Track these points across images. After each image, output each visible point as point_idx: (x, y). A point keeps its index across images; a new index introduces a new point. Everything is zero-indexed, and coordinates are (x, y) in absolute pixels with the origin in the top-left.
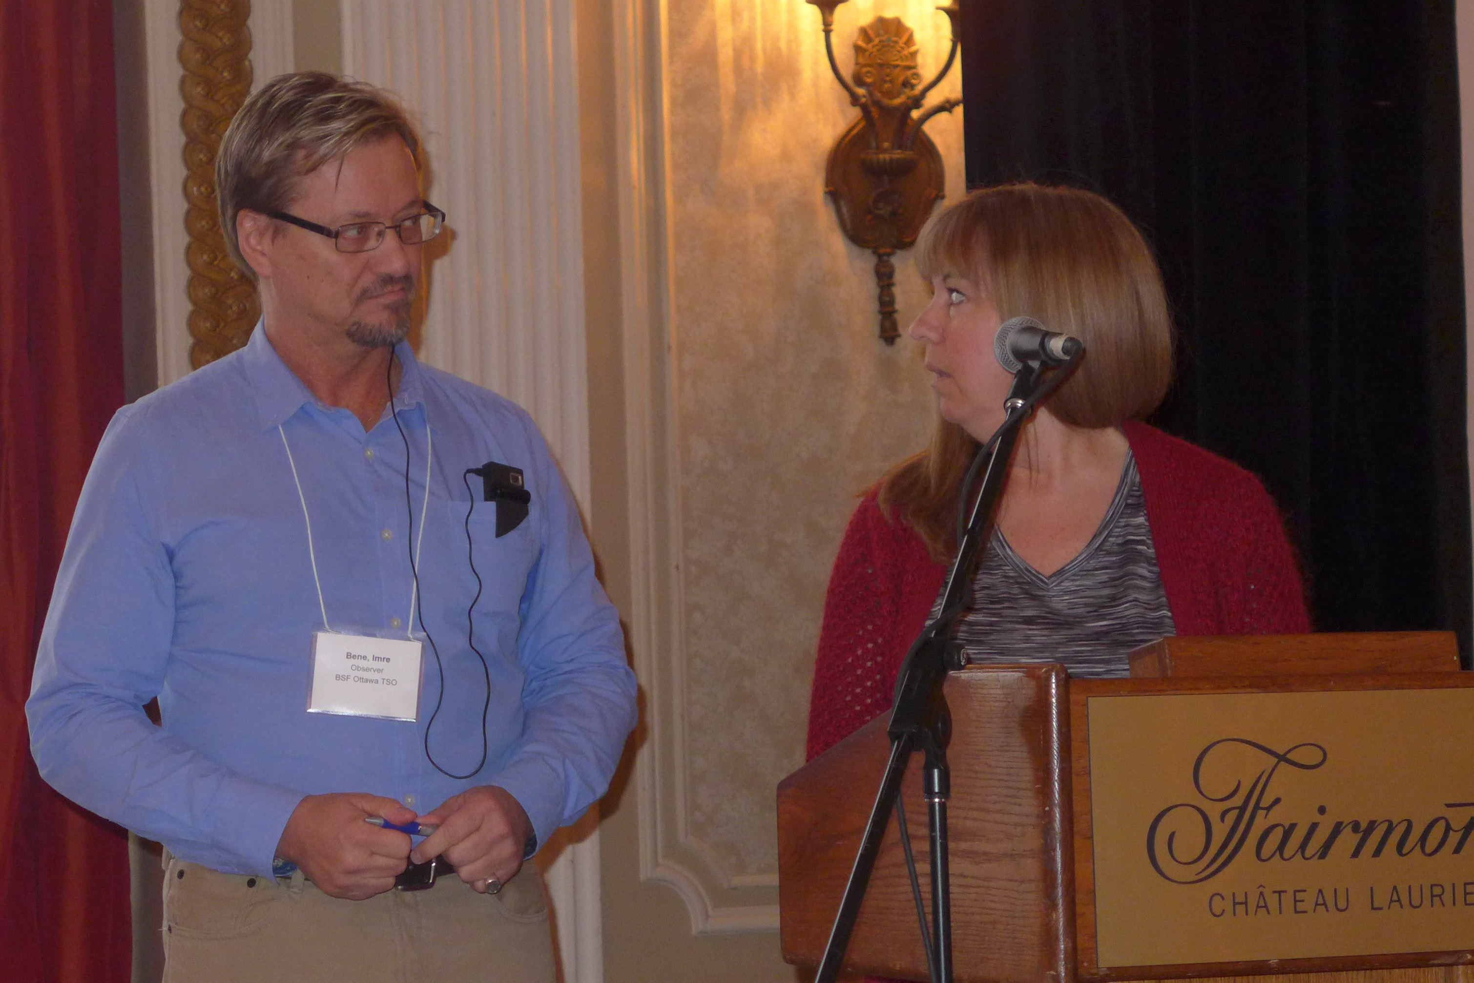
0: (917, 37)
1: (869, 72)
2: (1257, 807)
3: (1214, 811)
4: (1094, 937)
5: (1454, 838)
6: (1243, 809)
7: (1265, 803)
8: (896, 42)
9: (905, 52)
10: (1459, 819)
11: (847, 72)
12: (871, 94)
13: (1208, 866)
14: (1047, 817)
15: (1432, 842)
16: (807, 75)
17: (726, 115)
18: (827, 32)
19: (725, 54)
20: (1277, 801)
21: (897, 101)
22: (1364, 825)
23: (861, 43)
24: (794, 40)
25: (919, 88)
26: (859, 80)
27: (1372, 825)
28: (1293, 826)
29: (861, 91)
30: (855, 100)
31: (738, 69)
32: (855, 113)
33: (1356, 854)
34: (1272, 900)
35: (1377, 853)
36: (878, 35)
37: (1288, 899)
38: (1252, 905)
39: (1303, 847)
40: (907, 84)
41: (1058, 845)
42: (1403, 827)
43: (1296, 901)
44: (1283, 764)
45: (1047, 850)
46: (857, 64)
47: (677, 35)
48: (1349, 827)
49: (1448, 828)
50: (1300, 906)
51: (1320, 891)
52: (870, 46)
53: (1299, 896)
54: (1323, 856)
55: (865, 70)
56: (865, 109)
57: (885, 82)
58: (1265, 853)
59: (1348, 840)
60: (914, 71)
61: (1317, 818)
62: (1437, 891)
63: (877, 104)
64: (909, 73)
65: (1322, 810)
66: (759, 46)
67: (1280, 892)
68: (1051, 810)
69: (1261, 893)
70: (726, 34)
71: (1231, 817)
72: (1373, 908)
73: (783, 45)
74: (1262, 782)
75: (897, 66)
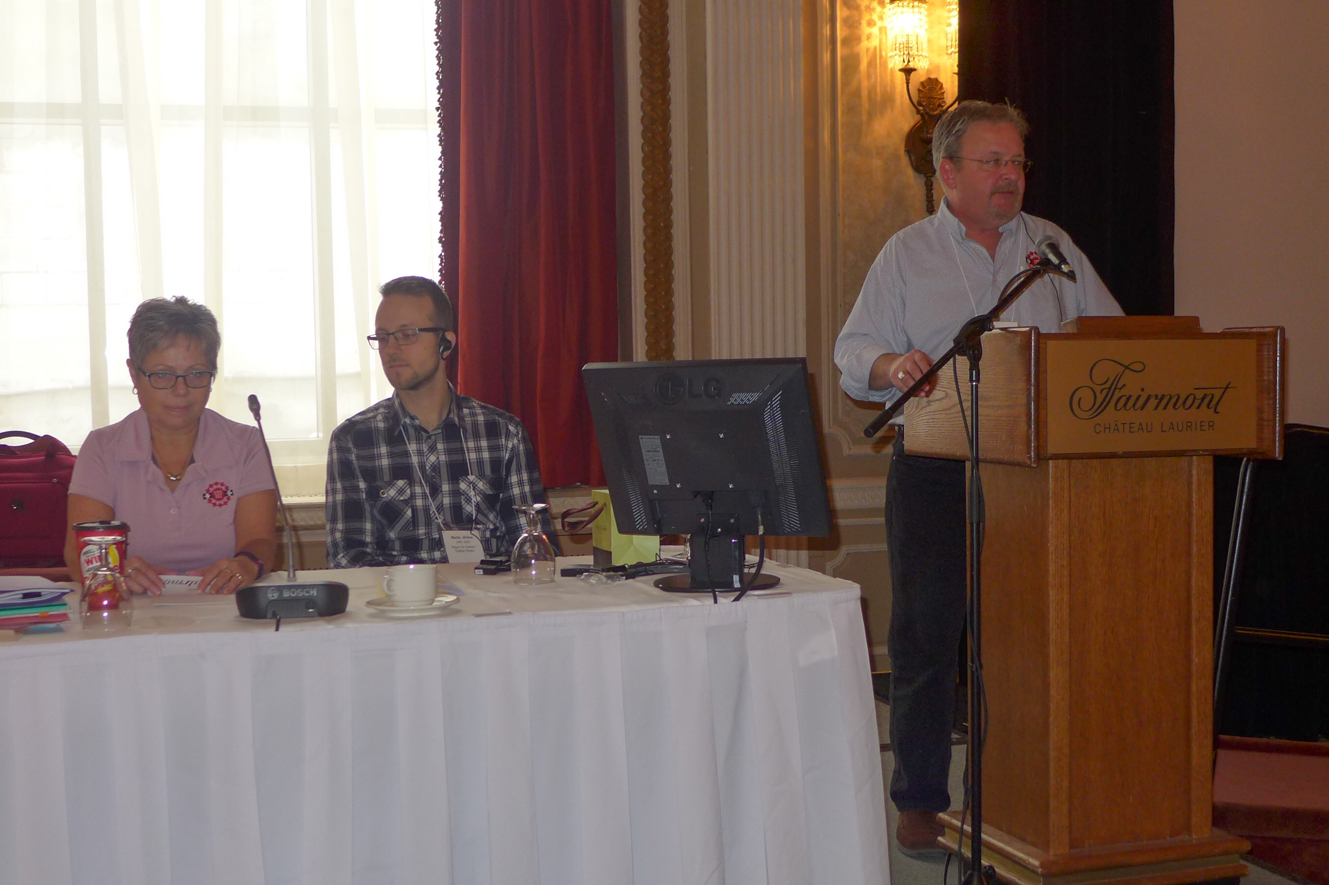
0: (944, 86)
1: (924, 100)
2: (1116, 388)
3: (1098, 389)
4: (1046, 441)
5: (1197, 402)
6: (1110, 388)
7: (1119, 386)
8: (935, 88)
9: (939, 92)
10: (1199, 394)
11: (915, 100)
12: (924, 110)
13: (1094, 413)
14: (1029, 390)
15: (1187, 405)
16: (898, 102)
17: (864, 118)
18: (908, 83)
19: (864, 93)
20: (1125, 385)
21: (936, 113)
22: (1159, 397)
23: (921, 88)
24: (893, 86)
25: (945, 108)
26: (920, 104)
27: (1163, 397)
28: (1130, 396)
29: (921, 108)
30: (918, 112)
31: (870, 99)
32: (918, 117)
33: (1156, 408)
34: (1121, 427)
35: (1165, 408)
36: (928, 85)
37: (1127, 426)
38: (1112, 427)
39: (1134, 405)
40: (940, 105)
41: (1033, 402)
42: (1176, 397)
43: (1130, 428)
44: (1127, 371)
45: (1029, 404)
46: (919, 97)
47: (845, 84)
48: (1154, 397)
49: (1195, 398)
50: (1132, 430)
51: (1141, 424)
52: (925, 89)
53: (1132, 425)
54: (1142, 408)
55: (922, 99)
56: (922, 115)
57: (931, 105)
58: (1119, 407)
59: (1153, 402)
60: (943, 100)
61: (1140, 393)
62: (1189, 424)
63: (927, 113)
64: (941, 101)
65: (1143, 390)
66: (878, 89)
67: (1123, 424)
68: (1031, 387)
69: (1116, 424)
70: (865, 84)
71: (1105, 391)
72: (1162, 431)
73: (888, 89)
74: (1118, 378)
75: (935, 98)
